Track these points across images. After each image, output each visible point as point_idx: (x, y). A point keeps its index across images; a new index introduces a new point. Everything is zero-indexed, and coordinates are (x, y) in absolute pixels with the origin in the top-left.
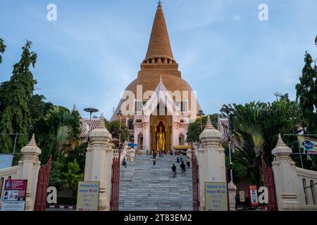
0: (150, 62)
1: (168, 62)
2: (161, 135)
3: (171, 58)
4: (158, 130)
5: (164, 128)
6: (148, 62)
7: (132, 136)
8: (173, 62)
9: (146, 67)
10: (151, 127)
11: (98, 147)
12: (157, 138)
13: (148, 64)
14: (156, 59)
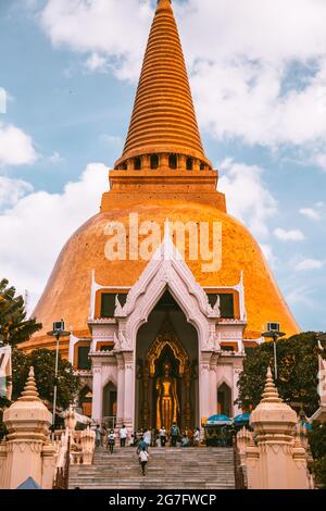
0: (138, 166)
1: (189, 167)
2: (167, 385)
3: (198, 155)
4: (160, 373)
5: (176, 365)
6: (130, 166)
7: (88, 389)
8: (203, 165)
9: (124, 180)
10: (139, 362)
11: (23, 446)
12: (157, 394)
13: (130, 171)
14: (154, 159)
